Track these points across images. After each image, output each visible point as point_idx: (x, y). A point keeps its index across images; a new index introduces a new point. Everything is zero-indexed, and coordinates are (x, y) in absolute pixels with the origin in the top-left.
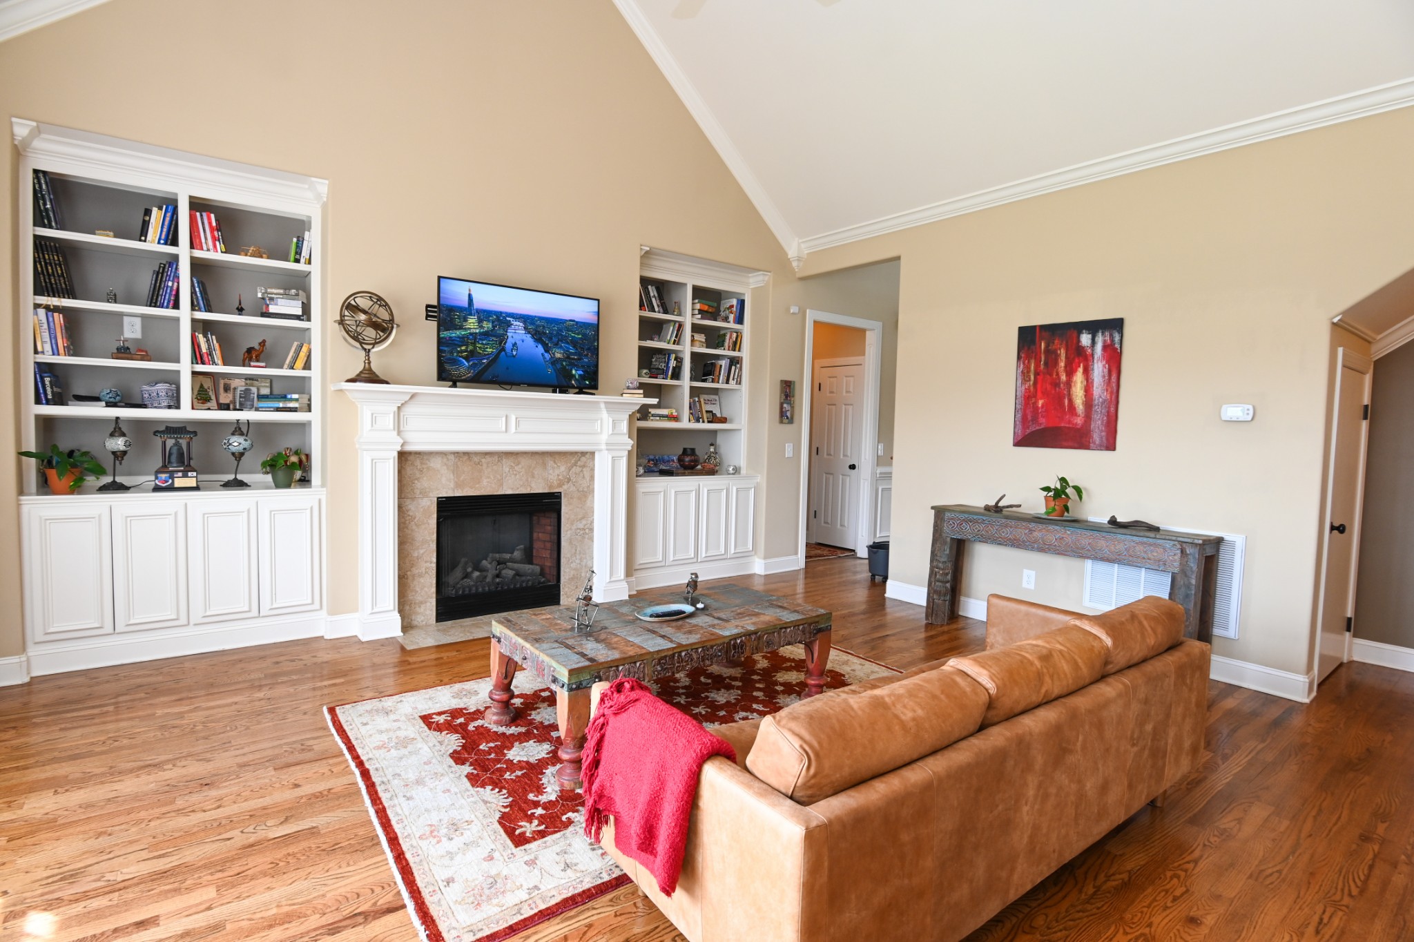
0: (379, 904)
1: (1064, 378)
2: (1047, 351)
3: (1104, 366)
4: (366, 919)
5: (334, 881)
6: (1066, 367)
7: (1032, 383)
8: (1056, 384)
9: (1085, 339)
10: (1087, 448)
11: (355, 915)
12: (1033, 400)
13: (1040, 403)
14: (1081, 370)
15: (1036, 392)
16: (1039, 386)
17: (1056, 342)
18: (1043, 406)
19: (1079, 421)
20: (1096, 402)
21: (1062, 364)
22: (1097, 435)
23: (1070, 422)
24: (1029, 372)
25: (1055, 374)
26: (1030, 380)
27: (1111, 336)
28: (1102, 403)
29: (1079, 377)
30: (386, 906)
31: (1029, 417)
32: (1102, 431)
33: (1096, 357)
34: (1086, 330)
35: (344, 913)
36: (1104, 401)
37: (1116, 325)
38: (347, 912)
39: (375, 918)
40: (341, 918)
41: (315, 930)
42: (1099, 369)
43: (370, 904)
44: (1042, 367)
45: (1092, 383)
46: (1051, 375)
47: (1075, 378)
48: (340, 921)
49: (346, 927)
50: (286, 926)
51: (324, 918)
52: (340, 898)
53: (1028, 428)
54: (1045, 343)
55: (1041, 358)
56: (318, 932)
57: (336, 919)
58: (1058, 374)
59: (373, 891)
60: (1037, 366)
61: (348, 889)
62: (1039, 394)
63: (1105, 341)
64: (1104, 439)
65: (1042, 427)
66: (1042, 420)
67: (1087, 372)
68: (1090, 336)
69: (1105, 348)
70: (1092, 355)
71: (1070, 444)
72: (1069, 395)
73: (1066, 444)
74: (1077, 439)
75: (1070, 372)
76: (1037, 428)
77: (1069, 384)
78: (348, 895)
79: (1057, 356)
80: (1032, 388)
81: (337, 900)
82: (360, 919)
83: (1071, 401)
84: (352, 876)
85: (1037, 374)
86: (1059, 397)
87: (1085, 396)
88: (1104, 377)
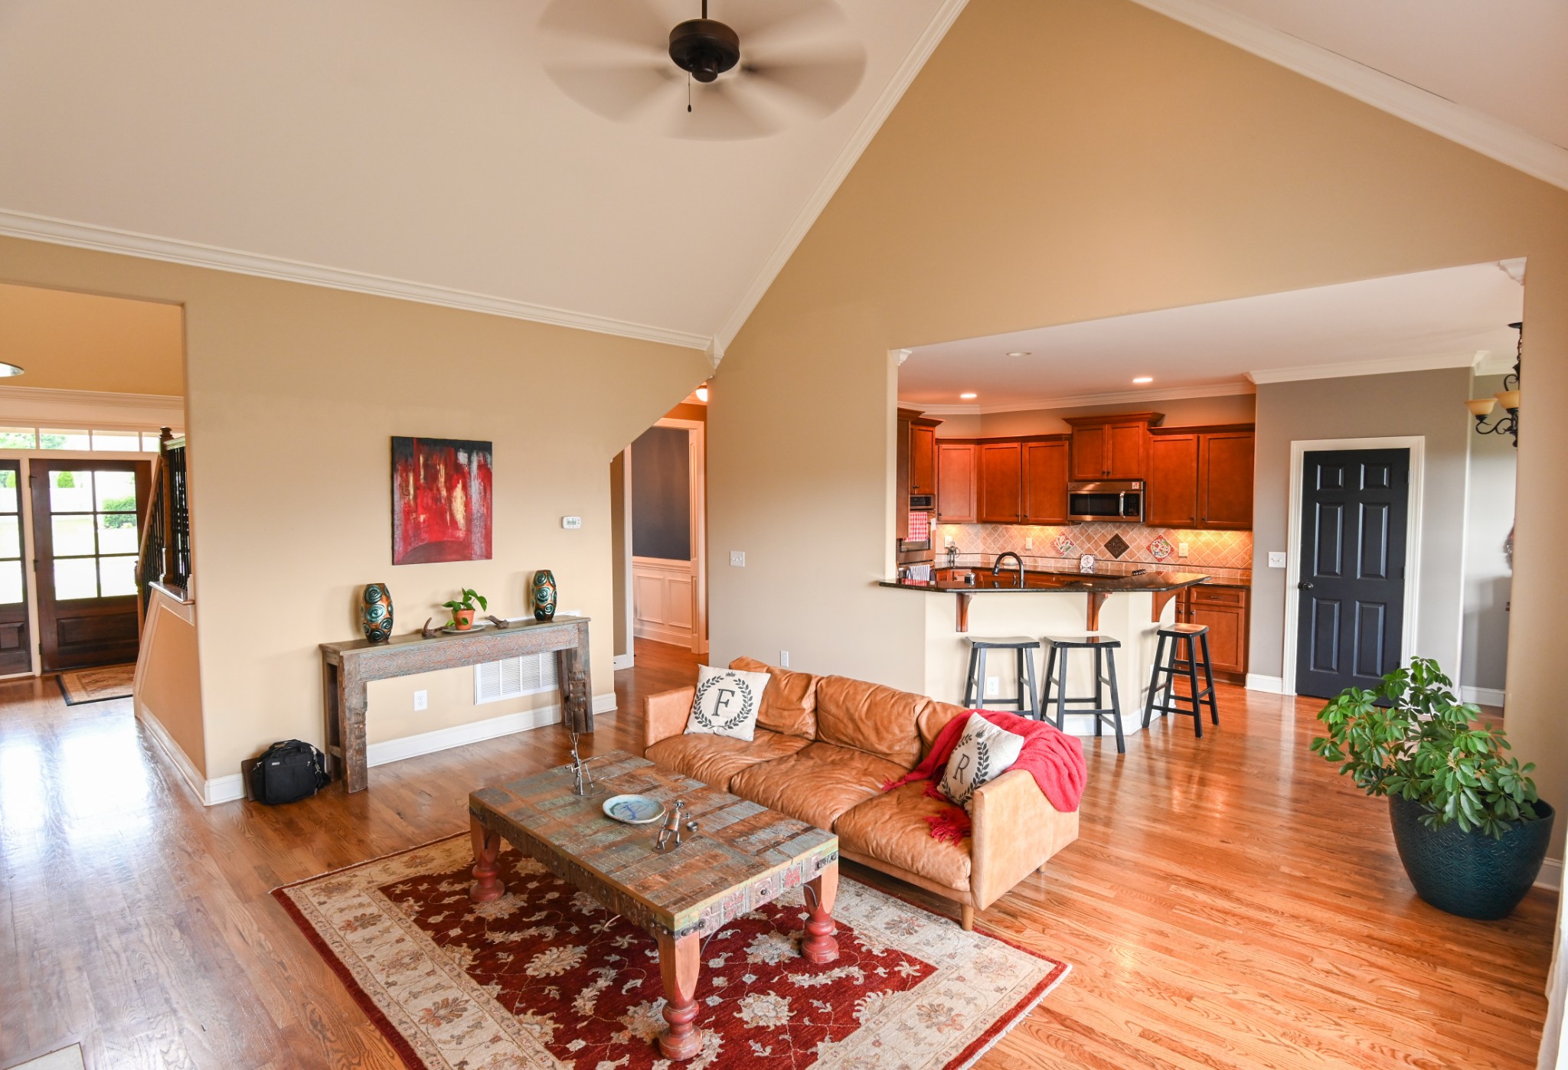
0: (1046, 1020)
1: (444, 493)
2: (426, 465)
3: (480, 484)
4: (1065, 1019)
5: (1046, 1061)
6: (446, 482)
7: (411, 497)
8: (437, 499)
9: (462, 457)
10: (469, 558)
11: (1067, 1027)
12: (414, 515)
13: (422, 518)
14: (460, 486)
15: (417, 506)
16: (419, 501)
17: (435, 457)
18: (424, 521)
19: (461, 534)
20: (475, 517)
21: (442, 480)
22: (478, 547)
23: (453, 536)
24: (407, 485)
25: (435, 489)
26: (409, 494)
27: (484, 456)
28: (481, 517)
29: (458, 492)
30: (1045, 1015)
31: (411, 533)
32: (481, 543)
33: (472, 475)
34: (463, 448)
35: (1070, 1034)
36: (482, 515)
37: (485, 447)
38: (1068, 1033)
39: (1060, 1015)
40: (1076, 1033)
41: (1097, 1041)
42: (475, 486)
43: (1052, 1025)
44: (422, 481)
45: (471, 498)
46: (431, 490)
47: (455, 494)
48: (1078, 1032)
49: (1080, 1026)
50: (1109, 1060)
51: (1084, 1043)
52: (1060, 1046)
53: (410, 544)
54: (424, 458)
55: (420, 472)
56: (1097, 1038)
57: (1079, 1035)
58: (438, 490)
59: (1037, 1032)
60: (417, 479)
61: (1048, 1047)
62: (420, 509)
63: (479, 461)
64: (484, 550)
65: (425, 542)
66: (424, 536)
67: (465, 488)
68: (466, 455)
69: (480, 467)
70: (469, 473)
71: (454, 557)
72: (451, 510)
73: (449, 557)
74: (461, 551)
75: (450, 489)
76: (420, 544)
77: (450, 499)
78: (1054, 1042)
79: (437, 472)
80: (412, 502)
81: (1063, 1046)
82: (1068, 1022)
83: (452, 516)
84: (1033, 1053)
85: (417, 488)
86: (441, 512)
87: (465, 511)
88: (480, 493)
